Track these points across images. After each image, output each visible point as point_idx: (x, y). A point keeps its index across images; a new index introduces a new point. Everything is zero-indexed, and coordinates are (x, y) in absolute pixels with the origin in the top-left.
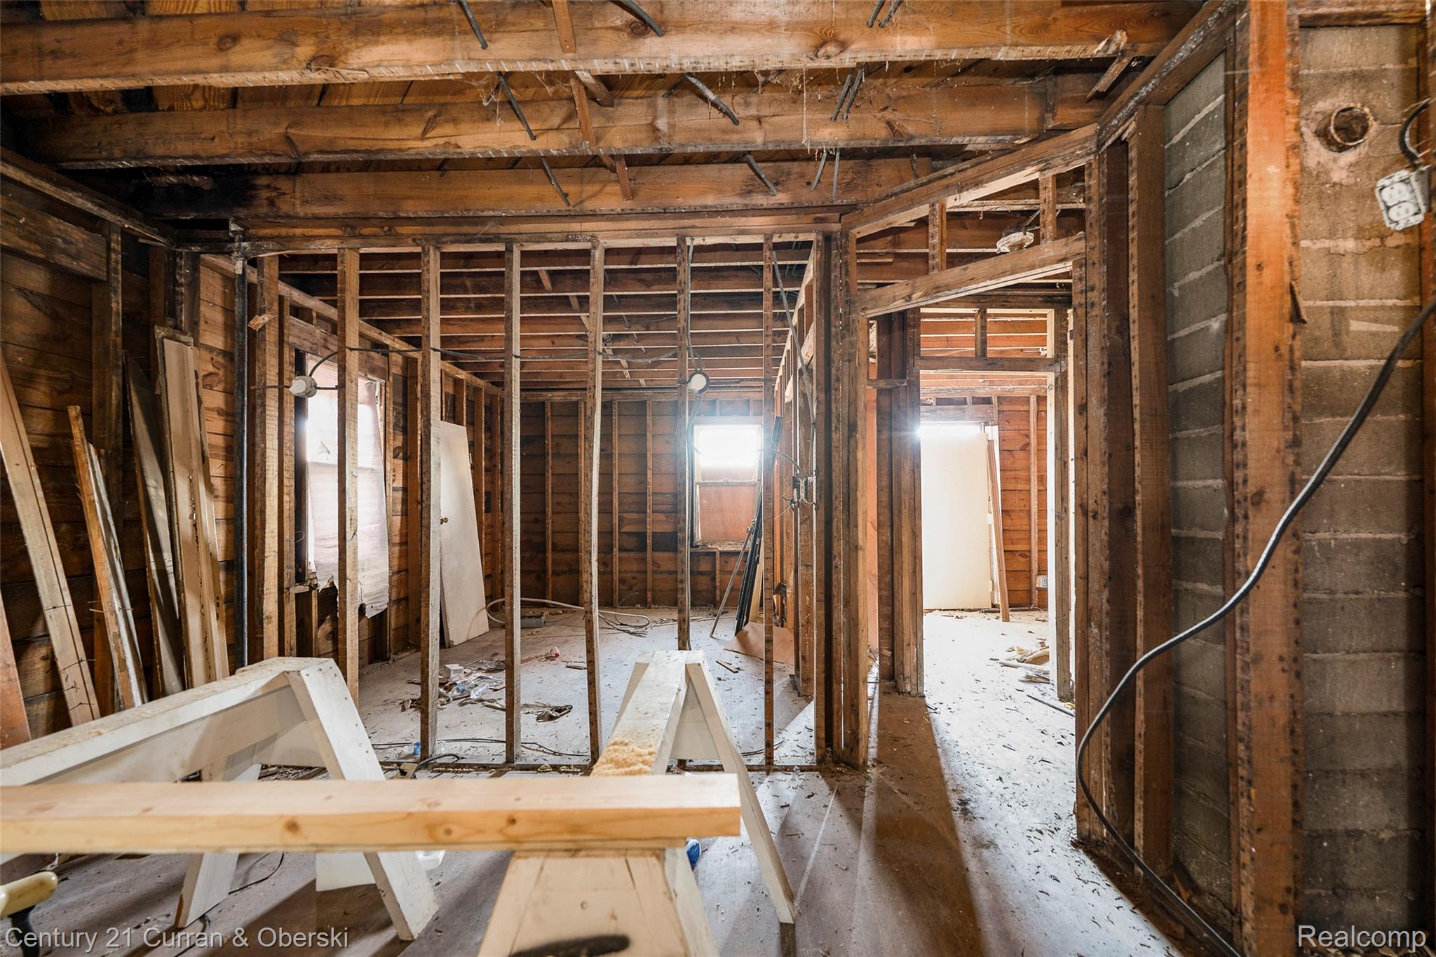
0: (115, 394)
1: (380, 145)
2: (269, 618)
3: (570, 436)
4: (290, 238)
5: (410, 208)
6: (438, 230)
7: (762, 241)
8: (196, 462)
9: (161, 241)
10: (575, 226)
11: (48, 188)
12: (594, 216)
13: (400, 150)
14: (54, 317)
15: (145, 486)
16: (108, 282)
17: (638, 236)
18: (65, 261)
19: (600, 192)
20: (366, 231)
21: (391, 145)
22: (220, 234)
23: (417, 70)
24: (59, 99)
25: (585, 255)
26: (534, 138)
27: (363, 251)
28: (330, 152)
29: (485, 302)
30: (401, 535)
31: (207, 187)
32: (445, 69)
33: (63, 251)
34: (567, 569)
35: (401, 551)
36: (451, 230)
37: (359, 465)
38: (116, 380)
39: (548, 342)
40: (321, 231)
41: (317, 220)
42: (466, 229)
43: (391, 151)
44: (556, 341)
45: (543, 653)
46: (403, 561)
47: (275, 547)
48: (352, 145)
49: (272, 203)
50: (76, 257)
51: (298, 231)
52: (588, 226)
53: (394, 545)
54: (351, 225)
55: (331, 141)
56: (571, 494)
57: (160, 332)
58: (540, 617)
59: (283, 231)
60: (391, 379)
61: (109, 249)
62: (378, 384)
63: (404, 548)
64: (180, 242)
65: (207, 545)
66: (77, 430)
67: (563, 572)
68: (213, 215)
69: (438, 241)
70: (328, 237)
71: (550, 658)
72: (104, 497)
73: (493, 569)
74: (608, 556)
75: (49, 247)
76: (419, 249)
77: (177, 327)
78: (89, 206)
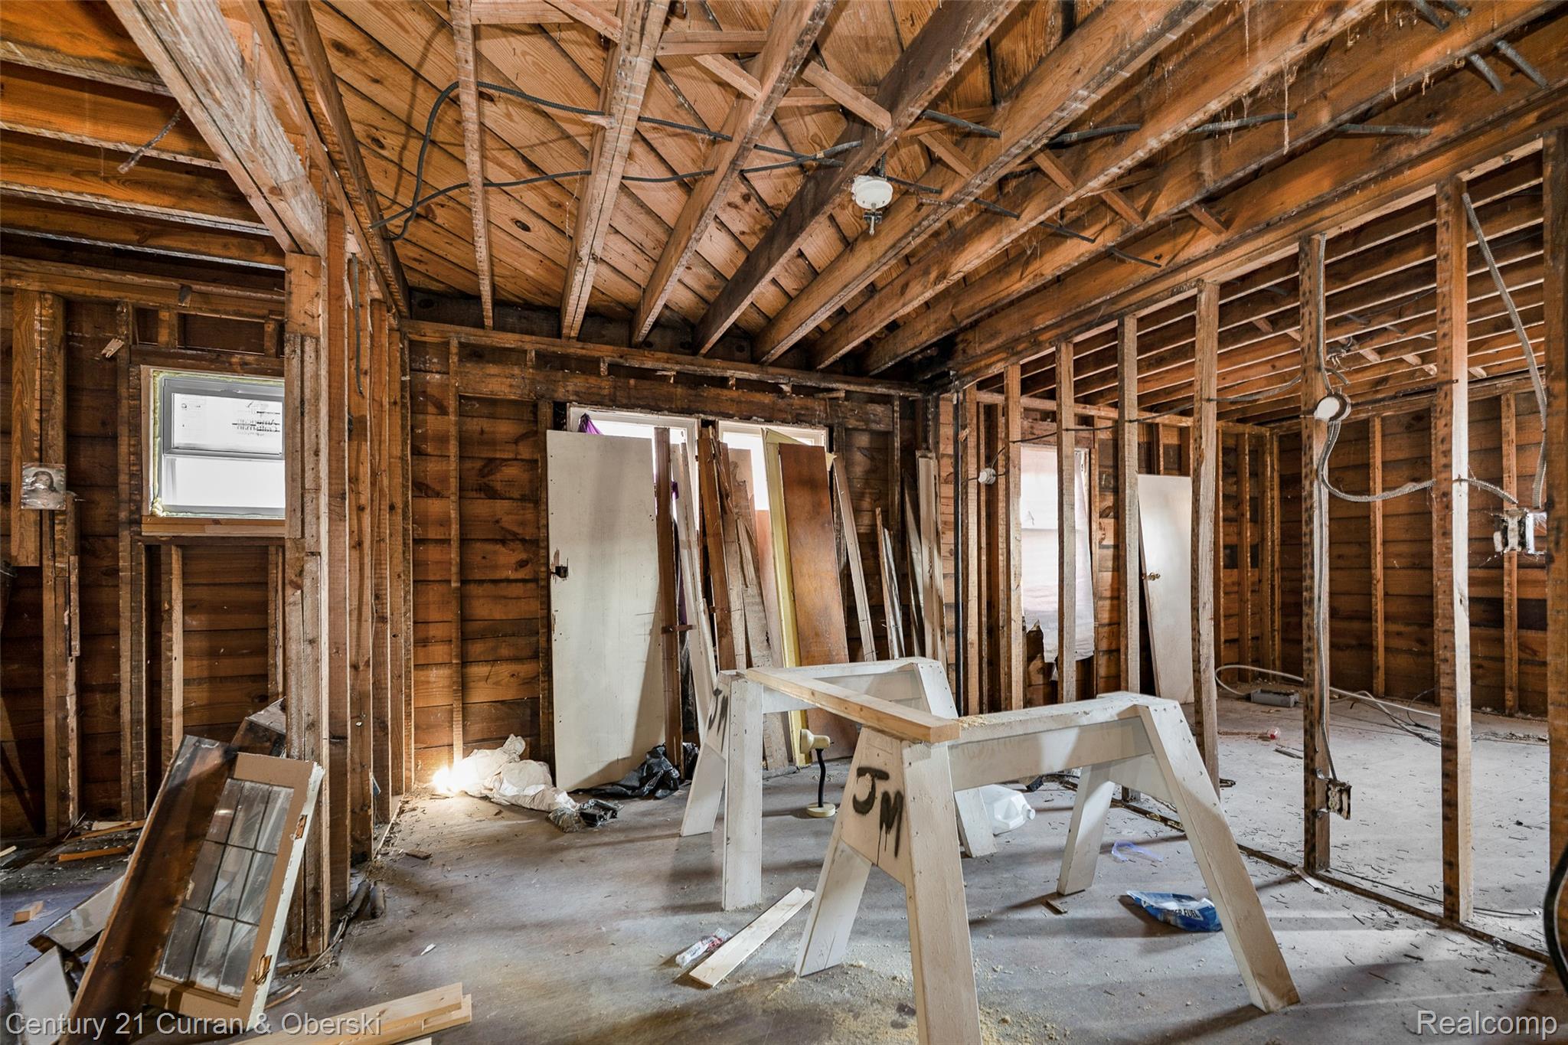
0: (897, 497)
1: (996, 298)
2: (972, 644)
3: (1356, 467)
4: (978, 370)
5: (1040, 323)
6: (1066, 328)
7: (1434, 192)
8: (933, 536)
9: (919, 395)
10: (1181, 277)
11: (867, 389)
12: (1192, 263)
13: (1009, 295)
14: (872, 459)
15: (911, 553)
16: (893, 432)
17: (1250, 260)
18: (874, 426)
19: (1193, 237)
20: (1020, 348)
21: (1004, 294)
22: (946, 380)
23: (985, 256)
24: (867, 342)
25: (1192, 302)
26: (1093, 241)
27: (1021, 363)
28: (974, 315)
29: (1166, 354)
30: (1113, 590)
31: (935, 354)
32: (1000, 246)
33: (875, 422)
34: (1354, 642)
35: (1112, 606)
36: (1076, 324)
37: (1023, 527)
38: (897, 490)
39: (1269, 367)
40: (995, 358)
41: (989, 353)
42: (1086, 319)
43: (1003, 298)
44: (1277, 364)
45: (1259, 731)
46: (1115, 614)
47: (976, 594)
48: (982, 305)
49: (964, 351)
50: (878, 423)
51: (983, 363)
52: (1193, 272)
53: (1101, 598)
54: (1010, 349)
55: (972, 307)
56: (1360, 544)
57: (918, 454)
58: (1288, 695)
59: (975, 366)
60: (1097, 446)
61: (893, 411)
62: (1083, 453)
63: (1115, 602)
64: (929, 392)
65: (937, 590)
66: (879, 522)
67: (1348, 647)
68: (938, 371)
69: (1066, 338)
70: (998, 361)
71: (1263, 738)
72: (891, 560)
73: (1241, 633)
74: (1428, 630)
75: (867, 421)
76: (1054, 349)
77: (928, 449)
78: (884, 391)
